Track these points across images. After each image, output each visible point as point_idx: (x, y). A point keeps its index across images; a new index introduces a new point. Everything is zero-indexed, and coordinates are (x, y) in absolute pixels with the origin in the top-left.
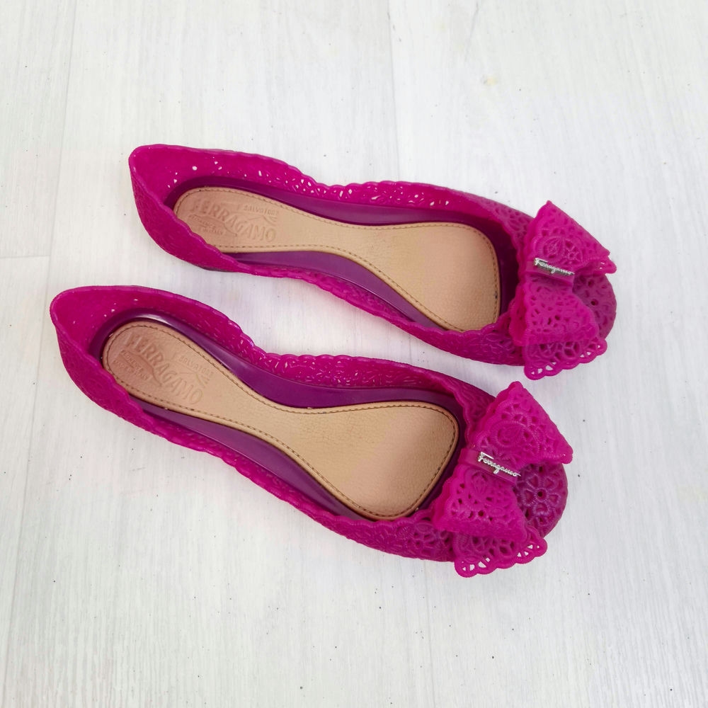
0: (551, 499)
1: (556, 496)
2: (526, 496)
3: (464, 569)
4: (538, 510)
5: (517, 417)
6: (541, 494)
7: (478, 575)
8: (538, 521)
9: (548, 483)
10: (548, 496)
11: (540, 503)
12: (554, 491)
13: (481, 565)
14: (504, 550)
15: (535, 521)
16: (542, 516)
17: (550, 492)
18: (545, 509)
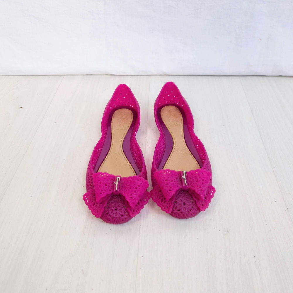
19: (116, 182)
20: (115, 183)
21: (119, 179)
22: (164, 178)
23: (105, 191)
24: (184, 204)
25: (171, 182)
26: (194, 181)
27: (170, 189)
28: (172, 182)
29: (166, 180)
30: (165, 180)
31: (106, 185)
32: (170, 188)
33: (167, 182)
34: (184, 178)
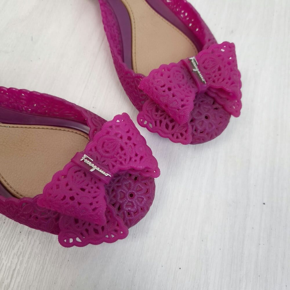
0: (138, 200)
1: (143, 199)
2: (121, 195)
3: (65, 241)
4: (127, 206)
5: (116, 134)
6: (131, 195)
7: (75, 247)
8: (126, 214)
9: (139, 189)
10: (136, 197)
11: (129, 202)
12: (141, 195)
13: (78, 239)
14: (96, 231)
15: (124, 213)
16: (129, 210)
17: (138, 195)
18: (133, 206)
19: (91, 168)
20: (92, 170)
21: (86, 158)
22: (164, 86)
23: (94, 198)
24: (206, 117)
25: (178, 89)
26: (214, 72)
27: (182, 103)
28: (180, 87)
29: (170, 89)
30: (167, 90)
31: (83, 190)
32: (182, 100)
33: (172, 92)
34: (197, 72)
